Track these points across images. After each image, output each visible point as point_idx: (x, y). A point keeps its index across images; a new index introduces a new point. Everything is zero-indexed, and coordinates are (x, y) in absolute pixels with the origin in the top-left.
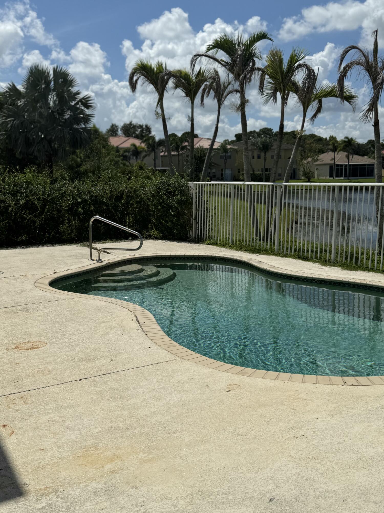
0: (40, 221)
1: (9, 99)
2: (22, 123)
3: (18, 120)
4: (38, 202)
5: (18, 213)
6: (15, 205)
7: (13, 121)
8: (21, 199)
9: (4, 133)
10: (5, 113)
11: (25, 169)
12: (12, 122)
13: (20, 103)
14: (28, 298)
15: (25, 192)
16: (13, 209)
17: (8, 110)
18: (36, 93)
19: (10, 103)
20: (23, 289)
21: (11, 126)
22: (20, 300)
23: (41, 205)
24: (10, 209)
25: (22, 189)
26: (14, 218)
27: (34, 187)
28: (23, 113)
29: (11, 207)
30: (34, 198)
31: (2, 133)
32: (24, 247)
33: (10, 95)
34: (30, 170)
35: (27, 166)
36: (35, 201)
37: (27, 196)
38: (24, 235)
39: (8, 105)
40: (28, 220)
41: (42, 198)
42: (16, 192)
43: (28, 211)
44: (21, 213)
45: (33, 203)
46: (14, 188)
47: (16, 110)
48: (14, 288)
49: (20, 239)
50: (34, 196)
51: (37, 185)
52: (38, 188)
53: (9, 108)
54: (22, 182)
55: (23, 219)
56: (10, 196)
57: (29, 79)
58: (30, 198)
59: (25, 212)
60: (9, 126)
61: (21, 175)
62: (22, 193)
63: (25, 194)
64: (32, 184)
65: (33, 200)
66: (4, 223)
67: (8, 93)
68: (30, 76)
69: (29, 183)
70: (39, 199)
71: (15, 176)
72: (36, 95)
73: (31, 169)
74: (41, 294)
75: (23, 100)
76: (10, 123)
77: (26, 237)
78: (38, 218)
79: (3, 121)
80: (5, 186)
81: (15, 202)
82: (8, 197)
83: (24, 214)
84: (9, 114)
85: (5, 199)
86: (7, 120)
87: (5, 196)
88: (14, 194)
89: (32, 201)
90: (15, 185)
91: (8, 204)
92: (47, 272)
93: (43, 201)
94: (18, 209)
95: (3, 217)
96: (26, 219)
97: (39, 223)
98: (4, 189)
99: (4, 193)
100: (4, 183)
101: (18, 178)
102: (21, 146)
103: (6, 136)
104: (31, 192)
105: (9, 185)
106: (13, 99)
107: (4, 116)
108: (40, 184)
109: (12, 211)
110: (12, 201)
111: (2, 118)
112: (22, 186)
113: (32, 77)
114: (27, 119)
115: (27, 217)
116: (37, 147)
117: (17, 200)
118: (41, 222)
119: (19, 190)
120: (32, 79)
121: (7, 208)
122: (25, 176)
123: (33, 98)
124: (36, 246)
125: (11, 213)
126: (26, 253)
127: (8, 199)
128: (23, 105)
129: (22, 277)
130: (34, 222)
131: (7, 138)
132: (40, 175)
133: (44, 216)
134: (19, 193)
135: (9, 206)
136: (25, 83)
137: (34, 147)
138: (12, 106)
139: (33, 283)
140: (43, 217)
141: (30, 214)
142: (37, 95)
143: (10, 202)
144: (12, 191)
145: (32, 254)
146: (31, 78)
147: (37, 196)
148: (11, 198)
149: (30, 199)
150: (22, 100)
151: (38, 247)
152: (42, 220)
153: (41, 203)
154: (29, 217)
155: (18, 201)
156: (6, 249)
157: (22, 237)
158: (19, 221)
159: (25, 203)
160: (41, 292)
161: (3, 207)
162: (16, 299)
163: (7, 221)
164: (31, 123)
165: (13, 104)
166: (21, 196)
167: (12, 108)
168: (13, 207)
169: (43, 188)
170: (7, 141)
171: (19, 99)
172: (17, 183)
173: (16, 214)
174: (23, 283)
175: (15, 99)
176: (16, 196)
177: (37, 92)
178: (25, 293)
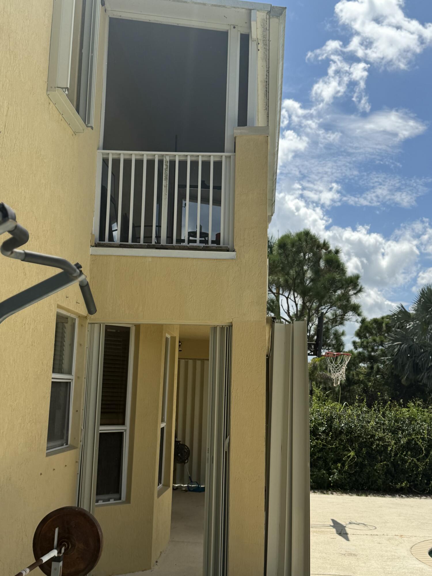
0: (423, 465)
1: (397, 322)
2: (410, 347)
3: (406, 344)
4: (422, 442)
5: (398, 454)
6: (395, 444)
7: (401, 345)
8: (402, 438)
9: (390, 357)
10: (392, 337)
11: (409, 402)
12: (399, 346)
13: (409, 326)
14: (401, 568)
15: (407, 430)
16: (392, 448)
17: (395, 333)
18: (427, 315)
19: (397, 326)
20: (396, 554)
21: (399, 350)
22: (391, 569)
23: (425, 446)
24: (389, 449)
25: (404, 425)
26: (393, 459)
27: (418, 424)
28: (412, 336)
29: (390, 446)
30: (417, 438)
31: (388, 358)
32: (404, 496)
33: (398, 318)
34: (415, 404)
35: (411, 398)
36: (418, 441)
37: (410, 434)
38: (403, 482)
39: (396, 328)
40: (410, 463)
41: (428, 437)
42: (396, 428)
43: (409, 453)
44: (402, 454)
45: (416, 444)
46: (394, 424)
47: (404, 333)
48: (386, 551)
49: (398, 486)
50: (418, 435)
51: (422, 422)
52: (422, 425)
53: (396, 331)
54: (404, 418)
55: (404, 461)
56: (390, 434)
57: (420, 300)
58: (413, 437)
59: (407, 453)
60: (396, 350)
61: (404, 410)
62: (403, 431)
63: (407, 432)
64: (416, 421)
65: (416, 439)
66: (381, 465)
67: (396, 316)
68: (421, 297)
69: (412, 419)
70: (423, 439)
71: (397, 410)
72: (427, 316)
73: (416, 402)
74: (417, 566)
75: (412, 323)
76: (397, 347)
77: (406, 485)
78: (421, 462)
79: (390, 345)
80: (385, 421)
81: (396, 440)
82: (388, 434)
83: (405, 455)
84: (396, 338)
85: (385, 436)
86: (394, 344)
87: (384, 433)
88: (394, 432)
89: (415, 441)
90: (396, 421)
91: (388, 442)
92: (428, 535)
93: (428, 441)
94: (398, 449)
95: (381, 457)
96: (407, 462)
97: (423, 468)
98: (384, 424)
99: (384, 430)
100: (384, 418)
101: (400, 413)
102: (408, 372)
103: (391, 362)
104: (414, 430)
105: (389, 421)
106: (402, 321)
107: (390, 340)
108: (425, 421)
109: (391, 450)
110: (391, 440)
111: (389, 342)
112: (404, 422)
113: (424, 299)
114: (416, 343)
115: (408, 460)
116: (426, 374)
117: (398, 438)
118: (425, 467)
119: (400, 427)
120: (424, 300)
121: (386, 447)
122: (409, 411)
123: (424, 320)
124: (418, 497)
125: (390, 453)
126: (405, 505)
127: (388, 436)
128: (412, 329)
129: (397, 537)
130: (417, 467)
131: (392, 363)
132: (426, 410)
133: (429, 459)
134: (399, 430)
135: (388, 445)
136: (416, 305)
137: (423, 374)
138: (400, 329)
139: (409, 548)
140: (427, 462)
141: (412, 456)
142: (429, 317)
143: (390, 440)
144: (392, 427)
145: (412, 507)
146: (422, 299)
147: (422, 435)
148: (391, 436)
149: (413, 439)
150: (410, 323)
151: (421, 497)
152: (427, 465)
153: (425, 444)
154: (410, 460)
155: (399, 440)
156: (382, 497)
157: (402, 483)
158: (399, 464)
159: (407, 443)
160: (417, 562)
161: (381, 445)
162: (387, 567)
163: (385, 462)
164: (421, 348)
165: (402, 327)
166: (402, 433)
167: (400, 331)
168: (393, 446)
169: (428, 426)
170: (393, 366)
171: (408, 322)
172: (399, 418)
173: (396, 455)
174: (397, 546)
175: (404, 322)
176: (397, 434)
177: (429, 313)
178: (398, 560)
